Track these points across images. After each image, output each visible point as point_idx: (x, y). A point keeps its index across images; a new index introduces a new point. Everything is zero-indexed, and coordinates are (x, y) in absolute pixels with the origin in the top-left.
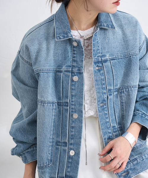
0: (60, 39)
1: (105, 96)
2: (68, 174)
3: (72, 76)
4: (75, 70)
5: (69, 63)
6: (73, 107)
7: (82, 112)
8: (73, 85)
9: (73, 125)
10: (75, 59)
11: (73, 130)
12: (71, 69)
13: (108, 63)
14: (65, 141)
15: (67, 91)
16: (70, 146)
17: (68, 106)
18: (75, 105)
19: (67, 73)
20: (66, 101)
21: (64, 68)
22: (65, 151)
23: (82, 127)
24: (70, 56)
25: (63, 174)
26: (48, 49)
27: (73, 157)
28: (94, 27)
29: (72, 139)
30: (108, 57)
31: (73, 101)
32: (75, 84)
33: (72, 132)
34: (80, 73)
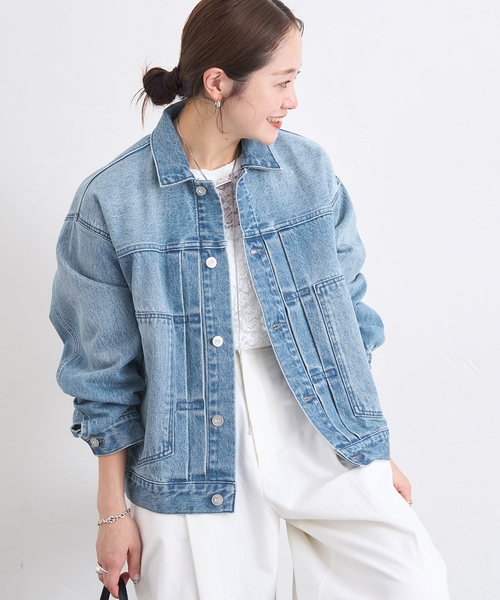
0: (169, 183)
1: (281, 308)
2: (213, 466)
3: (204, 259)
4: (209, 245)
5: (193, 233)
6: (211, 322)
7: (230, 331)
8: (206, 276)
9: (215, 362)
10: (205, 222)
11: (215, 373)
12: (198, 244)
13: (275, 240)
14: (200, 398)
15: (195, 290)
16: (211, 408)
17: (199, 322)
18: (214, 319)
19: (191, 253)
20: (195, 310)
21: (183, 243)
22: (200, 419)
23: (233, 363)
24: (192, 217)
25: (202, 469)
26: (145, 204)
27: (221, 429)
28: (233, 163)
29: (213, 391)
30: (272, 227)
31: (209, 311)
32: (211, 273)
33: (213, 376)
34: (219, 250)
